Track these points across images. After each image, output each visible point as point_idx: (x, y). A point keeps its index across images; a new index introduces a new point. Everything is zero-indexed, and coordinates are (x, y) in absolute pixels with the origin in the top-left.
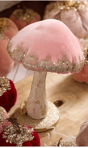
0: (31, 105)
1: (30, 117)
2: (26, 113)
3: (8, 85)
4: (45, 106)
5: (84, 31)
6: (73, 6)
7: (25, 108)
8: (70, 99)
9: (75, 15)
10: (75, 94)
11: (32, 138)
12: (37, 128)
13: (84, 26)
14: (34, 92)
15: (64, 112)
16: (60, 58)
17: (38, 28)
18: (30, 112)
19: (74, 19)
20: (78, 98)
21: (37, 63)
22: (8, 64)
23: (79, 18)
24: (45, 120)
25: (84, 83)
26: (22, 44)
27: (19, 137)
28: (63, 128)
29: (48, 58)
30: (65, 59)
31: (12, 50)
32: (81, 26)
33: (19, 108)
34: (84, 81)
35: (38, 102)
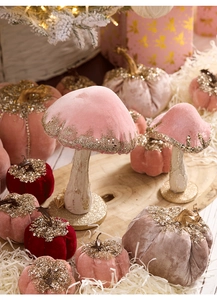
0: (70, 195)
1: (69, 211)
2: (64, 206)
3: (44, 169)
4: (88, 198)
5: (153, 109)
6: (141, 74)
7: (62, 199)
8: (123, 193)
9: (141, 86)
10: (130, 187)
11: (65, 233)
12: (75, 224)
13: (153, 102)
14: (74, 178)
15: (114, 208)
16: (105, 134)
17: (80, 96)
18: (68, 204)
19: (139, 92)
20: (134, 192)
21: (76, 139)
22: (48, 145)
23: (147, 91)
24: (87, 216)
25: (145, 174)
26: (59, 114)
27: (50, 231)
28: (109, 227)
29: (90, 133)
30: (110, 135)
31: (47, 122)
32: (150, 101)
33: (56, 199)
34: (144, 171)
35: (78, 192)
